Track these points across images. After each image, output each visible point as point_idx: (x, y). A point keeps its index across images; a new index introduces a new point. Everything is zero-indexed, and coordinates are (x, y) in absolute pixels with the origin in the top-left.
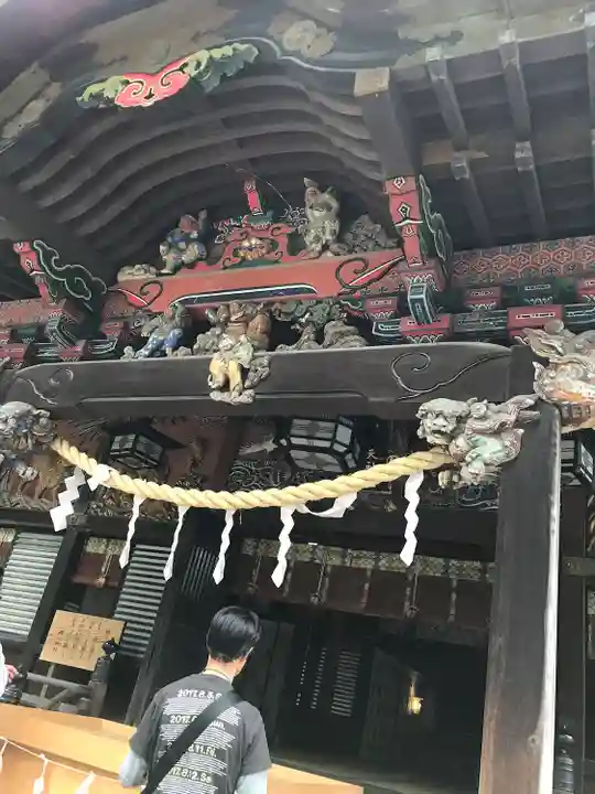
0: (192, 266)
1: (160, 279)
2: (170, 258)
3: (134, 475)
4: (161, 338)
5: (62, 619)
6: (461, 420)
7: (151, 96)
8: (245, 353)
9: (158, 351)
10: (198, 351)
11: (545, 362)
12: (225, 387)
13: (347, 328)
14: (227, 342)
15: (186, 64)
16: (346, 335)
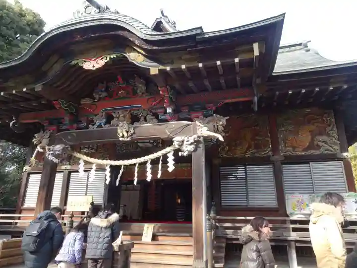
1: (95, 103)
2: (97, 97)
4: (100, 122)
7: (94, 67)
8: (126, 127)
9: (100, 126)
10: (112, 126)
12: (123, 136)
13: (152, 117)
14: (121, 124)
15: (103, 58)
16: (152, 119)
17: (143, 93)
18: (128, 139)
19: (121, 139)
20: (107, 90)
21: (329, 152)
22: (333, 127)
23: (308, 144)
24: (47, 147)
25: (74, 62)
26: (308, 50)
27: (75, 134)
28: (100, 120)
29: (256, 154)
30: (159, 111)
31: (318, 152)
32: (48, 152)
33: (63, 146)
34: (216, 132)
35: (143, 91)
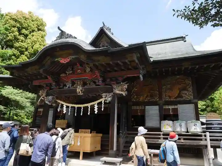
0: (71, 74)
1: (67, 76)
2: (68, 73)
3: (69, 103)
5: (57, 121)
6: (106, 96)
7: (65, 62)
8: (81, 88)
9: (69, 87)
10: (75, 87)
11: (114, 88)
13: (93, 83)
14: (78, 87)
15: (69, 58)
16: (93, 84)
17: (89, 71)
18: (82, 94)
19: (78, 94)
20: (72, 70)
21: (187, 99)
22: (190, 86)
23: (177, 95)
24: (45, 97)
25: (56, 60)
26: (185, 41)
27: (58, 91)
28: (69, 85)
29: (150, 100)
30: (96, 80)
31: (182, 99)
32: (45, 100)
33: (53, 97)
34: (122, 91)
35: (89, 70)
